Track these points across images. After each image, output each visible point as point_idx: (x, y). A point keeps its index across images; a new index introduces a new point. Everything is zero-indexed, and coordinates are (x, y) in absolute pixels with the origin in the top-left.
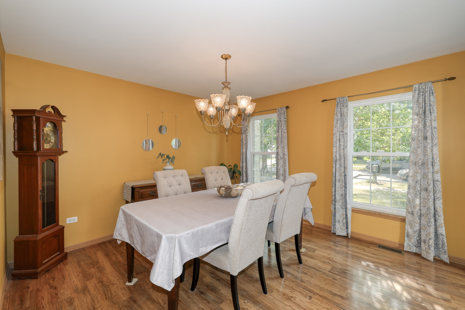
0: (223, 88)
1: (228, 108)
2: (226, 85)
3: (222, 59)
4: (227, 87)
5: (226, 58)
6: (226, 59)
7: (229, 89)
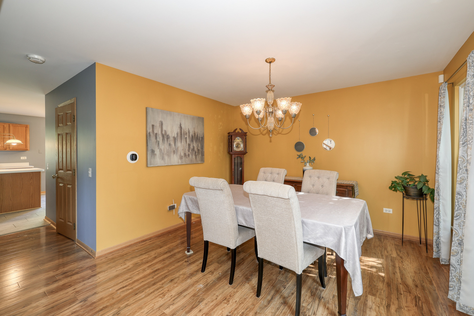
0: (267, 92)
1: (272, 111)
2: (270, 88)
3: (266, 62)
4: (271, 90)
5: (270, 61)
6: (270, 63)
7: (273, 91)
